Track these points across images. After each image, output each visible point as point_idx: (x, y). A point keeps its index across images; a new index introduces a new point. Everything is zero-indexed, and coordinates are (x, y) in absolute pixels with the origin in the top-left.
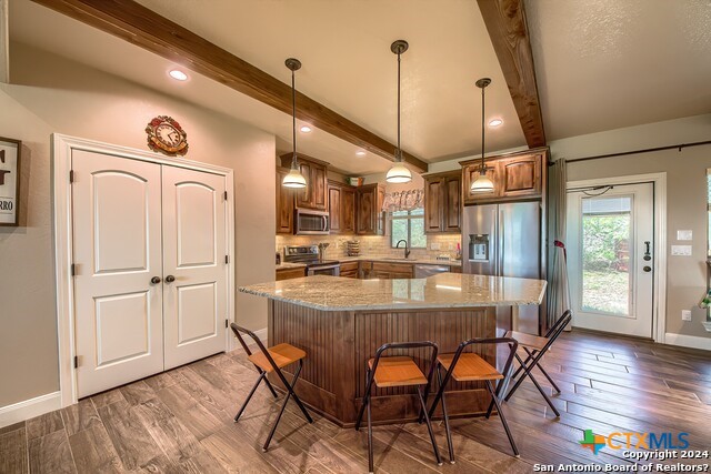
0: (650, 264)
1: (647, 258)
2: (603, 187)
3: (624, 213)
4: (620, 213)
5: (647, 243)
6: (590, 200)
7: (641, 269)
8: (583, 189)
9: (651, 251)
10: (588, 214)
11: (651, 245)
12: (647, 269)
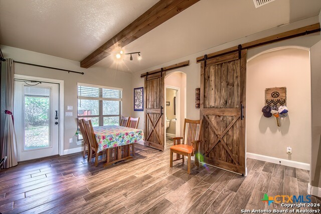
0: (57, 121)
1: (56, 118)
2: (36, 82)
3: (46, 96)
4: (44, 96)
5: (56, 111)
6: (29, 88)
7: (54, 124)
8: (25, 80)
9: (58, 115)
10: (28, 95)
11: (58, 112)
12: (56, 123)
